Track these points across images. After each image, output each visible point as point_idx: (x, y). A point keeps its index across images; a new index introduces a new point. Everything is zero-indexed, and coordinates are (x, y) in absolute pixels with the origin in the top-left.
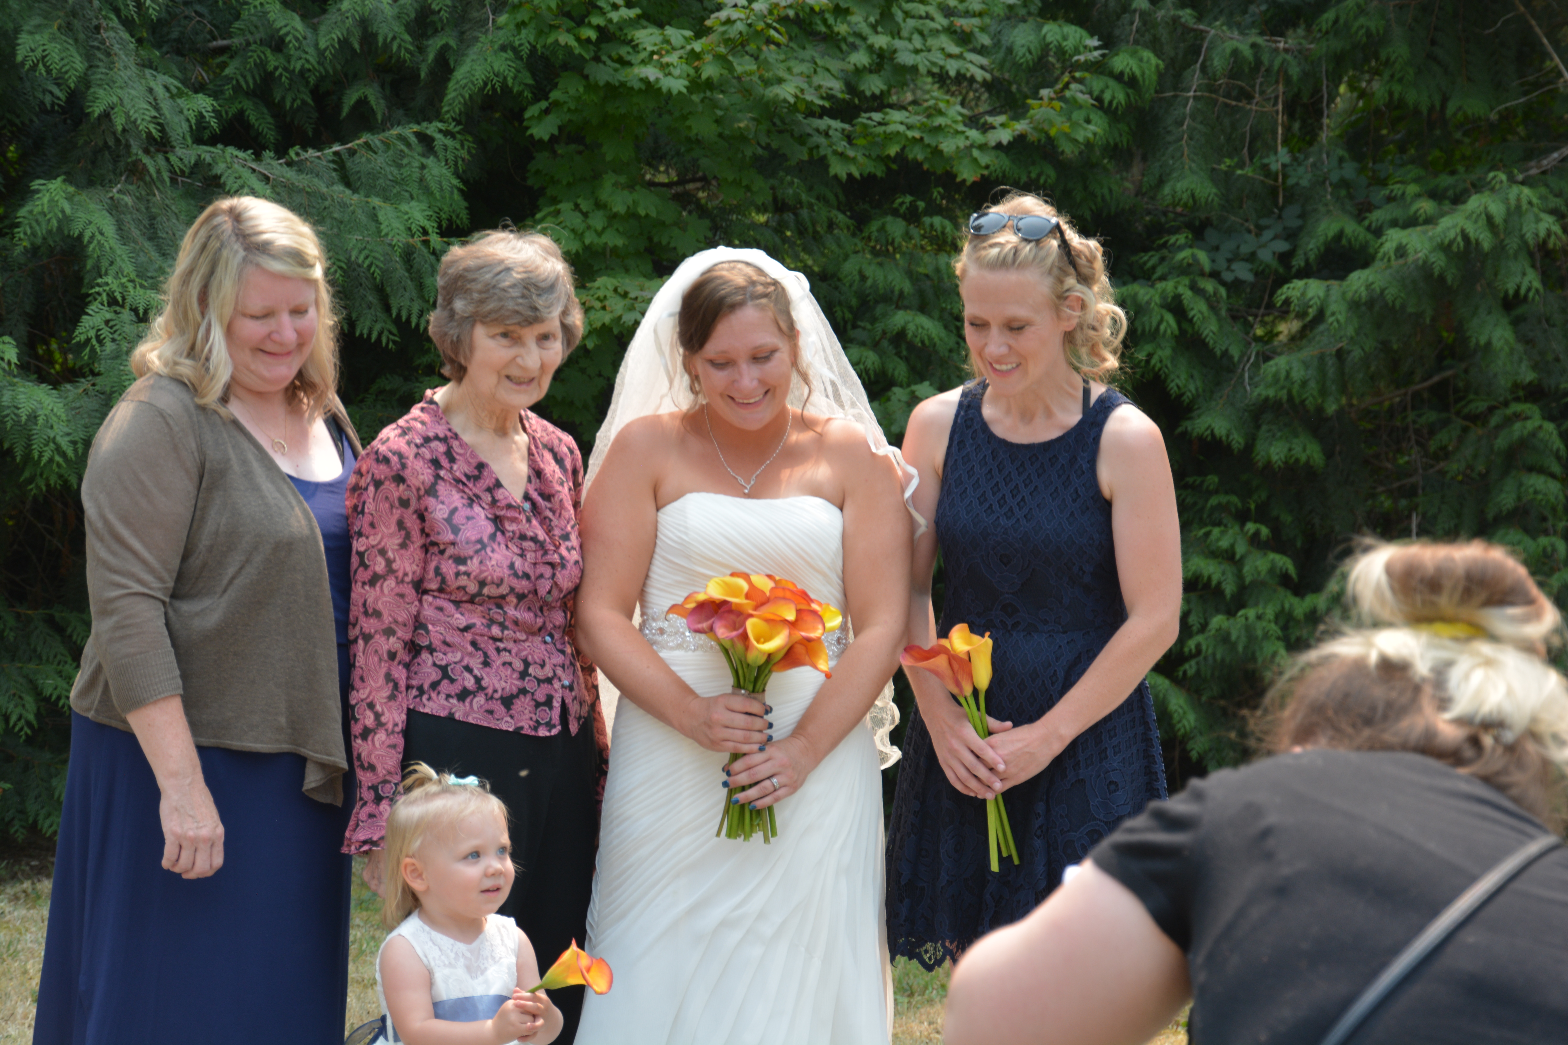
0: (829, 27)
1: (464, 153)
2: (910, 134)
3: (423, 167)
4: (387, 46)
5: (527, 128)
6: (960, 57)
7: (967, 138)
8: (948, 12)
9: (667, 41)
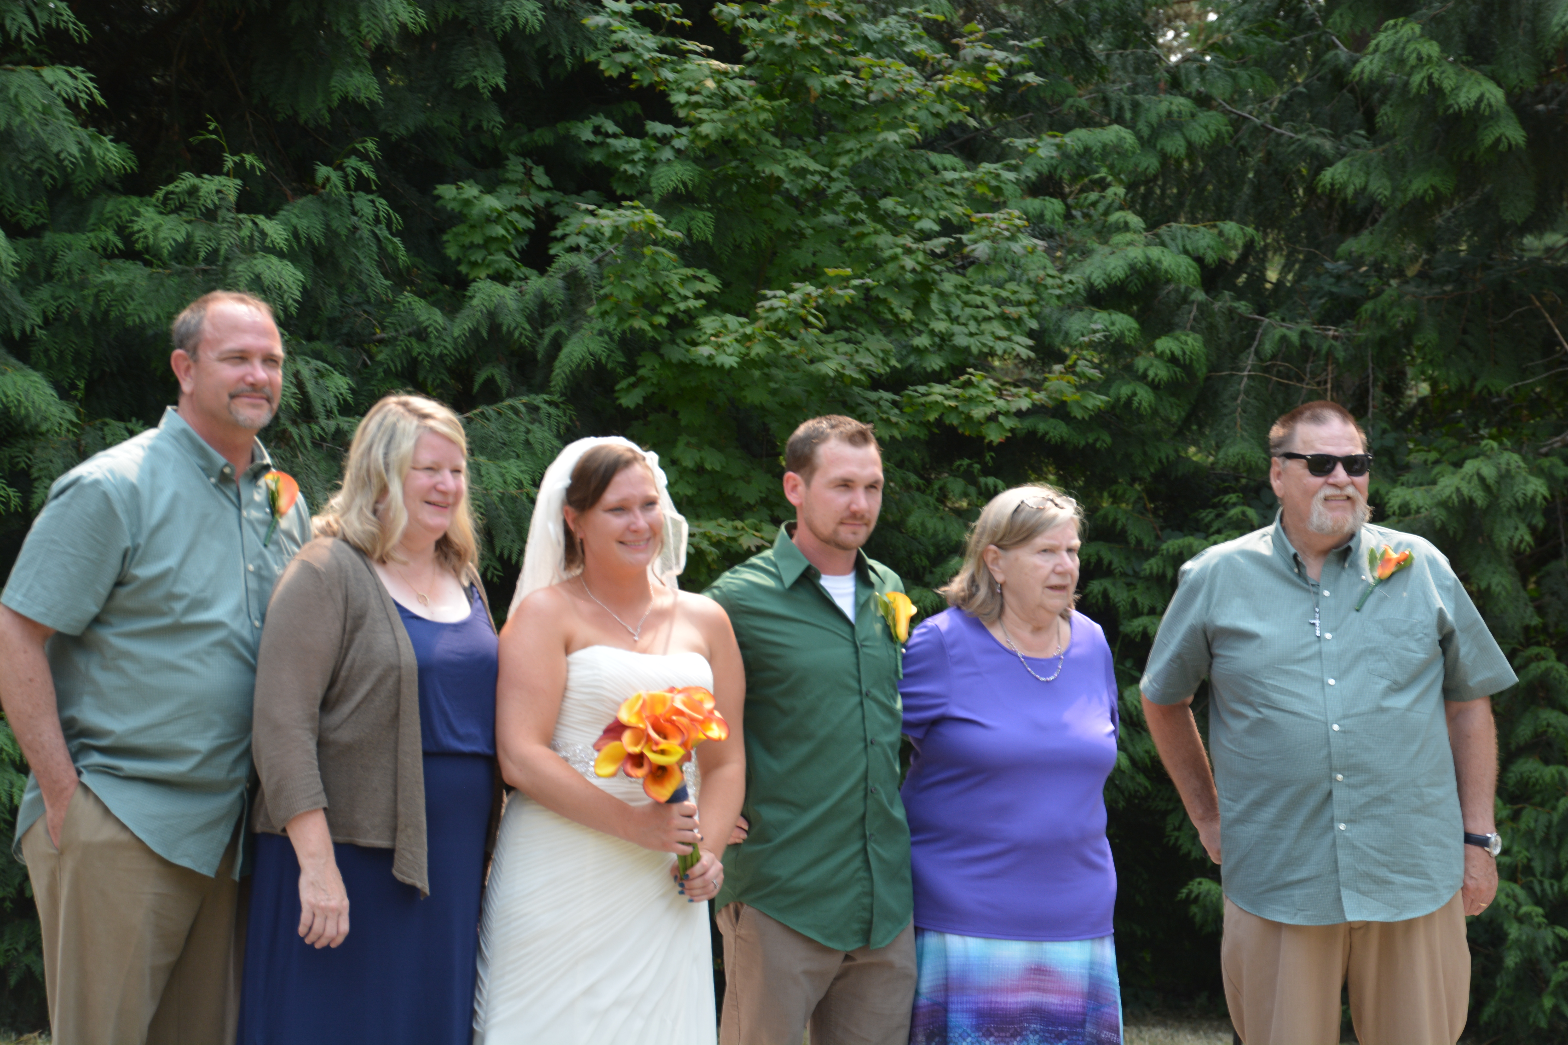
0: (896, 315)
1: (565, 420)
2: (947, 403)
3: (528, 431)
4: (510, 333)
5: (617, 399)
6: (1009, 339)
7: (995, 406)
8: (1001, 302)
9: (725, 326)
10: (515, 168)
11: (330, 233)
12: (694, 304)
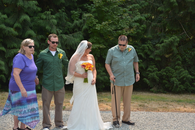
0: (116, 24)
3: (80, 35)
4: (78, 26)
5: (88, 32)
6: (127, 26)
9: (99, 25)
10: (78, 9)
11: (60, 16)
12: (95, 23)
